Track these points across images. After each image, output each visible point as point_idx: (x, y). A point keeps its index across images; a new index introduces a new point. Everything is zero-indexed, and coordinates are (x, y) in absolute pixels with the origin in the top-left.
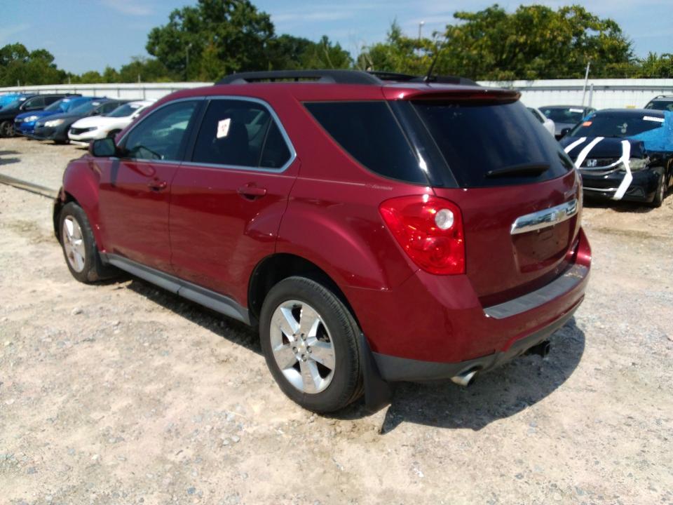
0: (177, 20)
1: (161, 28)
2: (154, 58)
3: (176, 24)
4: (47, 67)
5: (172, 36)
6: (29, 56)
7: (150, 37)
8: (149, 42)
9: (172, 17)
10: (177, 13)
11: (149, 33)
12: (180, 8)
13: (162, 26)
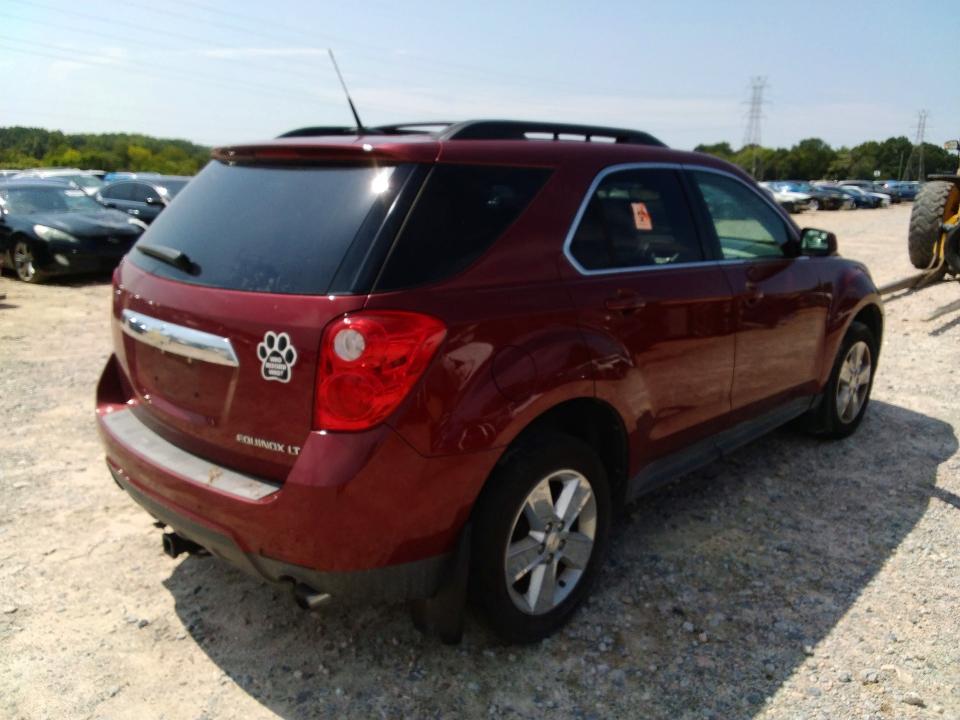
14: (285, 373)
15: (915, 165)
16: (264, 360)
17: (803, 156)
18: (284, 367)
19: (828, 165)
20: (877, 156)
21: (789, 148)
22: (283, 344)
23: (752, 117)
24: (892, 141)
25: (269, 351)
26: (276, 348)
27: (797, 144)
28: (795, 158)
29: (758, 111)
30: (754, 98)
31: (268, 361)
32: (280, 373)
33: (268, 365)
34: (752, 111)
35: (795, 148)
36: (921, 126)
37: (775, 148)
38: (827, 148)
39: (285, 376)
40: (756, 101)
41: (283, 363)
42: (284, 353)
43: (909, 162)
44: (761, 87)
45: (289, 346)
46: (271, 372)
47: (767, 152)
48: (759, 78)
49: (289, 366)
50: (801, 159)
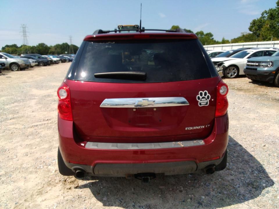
0: (265, 15)
1: (257, 19)
2: (251, 33)
3: (264, 17)
4: (209, 39)
5: (261, 22)
6: (204, 35)
7: (251, 24)
8: (250, 26)
9: (263, 14)
10: (266, 12)
11: (251, 22)
12: (267, 10)
13: (257, 18)
14: (207, 103)
15: (71, 50)
16: (199, 101)
17: (41, 48)
18: (206, 101)
19: (48, 51)
20: (61, 48)
21: (36, 46)
22: (205, 94)
23: (24, 36)
24: (64, 44)
25: (201, 97)
26: (203, 96)
27: (38, 45)
28: (38, 49)
29: (26, 35)
30: (23, 31)
31: (201, 100)
32: (206, 103)
33: (201, 102)
34: (24, 34)
35: (37, 46)
36: (71, 40)
37: (32, 46)
38: (47, 46)
39: (207, 104)
40: (24, 32)
41: (206, 100)
42: (206, 97)
43: (70, 49)
44: (25, 27)
45: (208, 94)
46: (202, 104)
47: (29, 47)
48: (24, 25)
49: (208, 100)
50: (40, 49)
